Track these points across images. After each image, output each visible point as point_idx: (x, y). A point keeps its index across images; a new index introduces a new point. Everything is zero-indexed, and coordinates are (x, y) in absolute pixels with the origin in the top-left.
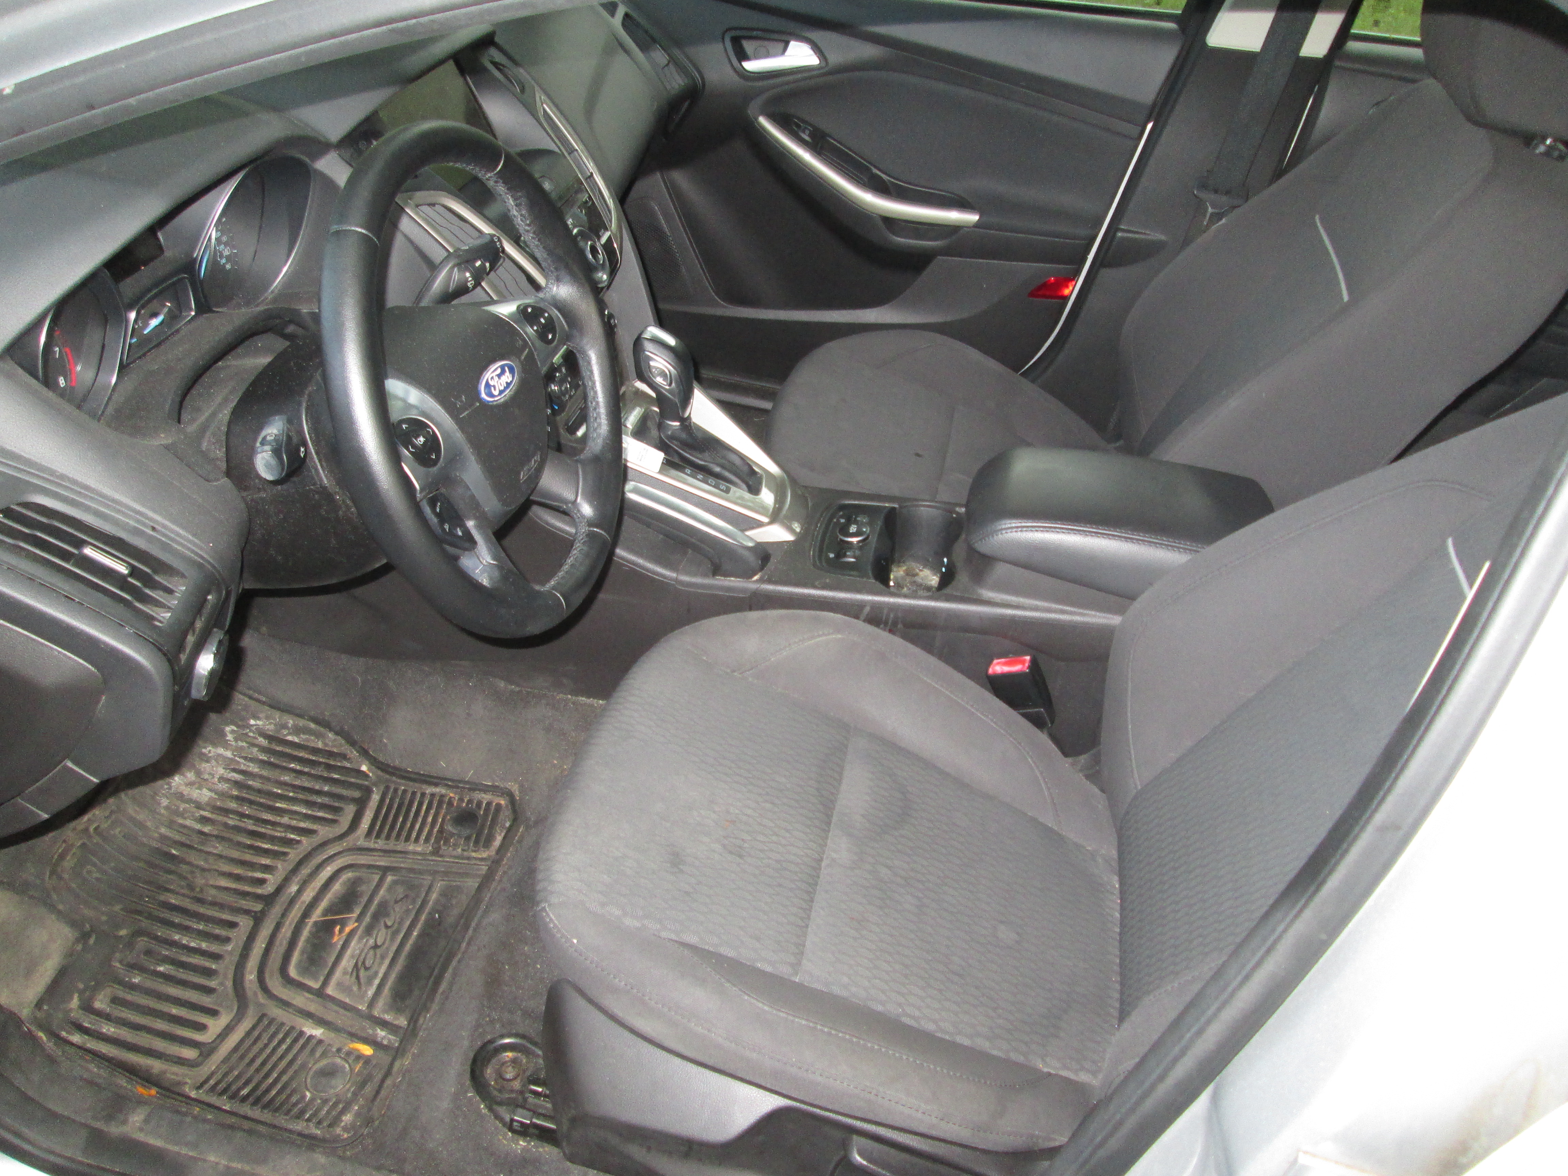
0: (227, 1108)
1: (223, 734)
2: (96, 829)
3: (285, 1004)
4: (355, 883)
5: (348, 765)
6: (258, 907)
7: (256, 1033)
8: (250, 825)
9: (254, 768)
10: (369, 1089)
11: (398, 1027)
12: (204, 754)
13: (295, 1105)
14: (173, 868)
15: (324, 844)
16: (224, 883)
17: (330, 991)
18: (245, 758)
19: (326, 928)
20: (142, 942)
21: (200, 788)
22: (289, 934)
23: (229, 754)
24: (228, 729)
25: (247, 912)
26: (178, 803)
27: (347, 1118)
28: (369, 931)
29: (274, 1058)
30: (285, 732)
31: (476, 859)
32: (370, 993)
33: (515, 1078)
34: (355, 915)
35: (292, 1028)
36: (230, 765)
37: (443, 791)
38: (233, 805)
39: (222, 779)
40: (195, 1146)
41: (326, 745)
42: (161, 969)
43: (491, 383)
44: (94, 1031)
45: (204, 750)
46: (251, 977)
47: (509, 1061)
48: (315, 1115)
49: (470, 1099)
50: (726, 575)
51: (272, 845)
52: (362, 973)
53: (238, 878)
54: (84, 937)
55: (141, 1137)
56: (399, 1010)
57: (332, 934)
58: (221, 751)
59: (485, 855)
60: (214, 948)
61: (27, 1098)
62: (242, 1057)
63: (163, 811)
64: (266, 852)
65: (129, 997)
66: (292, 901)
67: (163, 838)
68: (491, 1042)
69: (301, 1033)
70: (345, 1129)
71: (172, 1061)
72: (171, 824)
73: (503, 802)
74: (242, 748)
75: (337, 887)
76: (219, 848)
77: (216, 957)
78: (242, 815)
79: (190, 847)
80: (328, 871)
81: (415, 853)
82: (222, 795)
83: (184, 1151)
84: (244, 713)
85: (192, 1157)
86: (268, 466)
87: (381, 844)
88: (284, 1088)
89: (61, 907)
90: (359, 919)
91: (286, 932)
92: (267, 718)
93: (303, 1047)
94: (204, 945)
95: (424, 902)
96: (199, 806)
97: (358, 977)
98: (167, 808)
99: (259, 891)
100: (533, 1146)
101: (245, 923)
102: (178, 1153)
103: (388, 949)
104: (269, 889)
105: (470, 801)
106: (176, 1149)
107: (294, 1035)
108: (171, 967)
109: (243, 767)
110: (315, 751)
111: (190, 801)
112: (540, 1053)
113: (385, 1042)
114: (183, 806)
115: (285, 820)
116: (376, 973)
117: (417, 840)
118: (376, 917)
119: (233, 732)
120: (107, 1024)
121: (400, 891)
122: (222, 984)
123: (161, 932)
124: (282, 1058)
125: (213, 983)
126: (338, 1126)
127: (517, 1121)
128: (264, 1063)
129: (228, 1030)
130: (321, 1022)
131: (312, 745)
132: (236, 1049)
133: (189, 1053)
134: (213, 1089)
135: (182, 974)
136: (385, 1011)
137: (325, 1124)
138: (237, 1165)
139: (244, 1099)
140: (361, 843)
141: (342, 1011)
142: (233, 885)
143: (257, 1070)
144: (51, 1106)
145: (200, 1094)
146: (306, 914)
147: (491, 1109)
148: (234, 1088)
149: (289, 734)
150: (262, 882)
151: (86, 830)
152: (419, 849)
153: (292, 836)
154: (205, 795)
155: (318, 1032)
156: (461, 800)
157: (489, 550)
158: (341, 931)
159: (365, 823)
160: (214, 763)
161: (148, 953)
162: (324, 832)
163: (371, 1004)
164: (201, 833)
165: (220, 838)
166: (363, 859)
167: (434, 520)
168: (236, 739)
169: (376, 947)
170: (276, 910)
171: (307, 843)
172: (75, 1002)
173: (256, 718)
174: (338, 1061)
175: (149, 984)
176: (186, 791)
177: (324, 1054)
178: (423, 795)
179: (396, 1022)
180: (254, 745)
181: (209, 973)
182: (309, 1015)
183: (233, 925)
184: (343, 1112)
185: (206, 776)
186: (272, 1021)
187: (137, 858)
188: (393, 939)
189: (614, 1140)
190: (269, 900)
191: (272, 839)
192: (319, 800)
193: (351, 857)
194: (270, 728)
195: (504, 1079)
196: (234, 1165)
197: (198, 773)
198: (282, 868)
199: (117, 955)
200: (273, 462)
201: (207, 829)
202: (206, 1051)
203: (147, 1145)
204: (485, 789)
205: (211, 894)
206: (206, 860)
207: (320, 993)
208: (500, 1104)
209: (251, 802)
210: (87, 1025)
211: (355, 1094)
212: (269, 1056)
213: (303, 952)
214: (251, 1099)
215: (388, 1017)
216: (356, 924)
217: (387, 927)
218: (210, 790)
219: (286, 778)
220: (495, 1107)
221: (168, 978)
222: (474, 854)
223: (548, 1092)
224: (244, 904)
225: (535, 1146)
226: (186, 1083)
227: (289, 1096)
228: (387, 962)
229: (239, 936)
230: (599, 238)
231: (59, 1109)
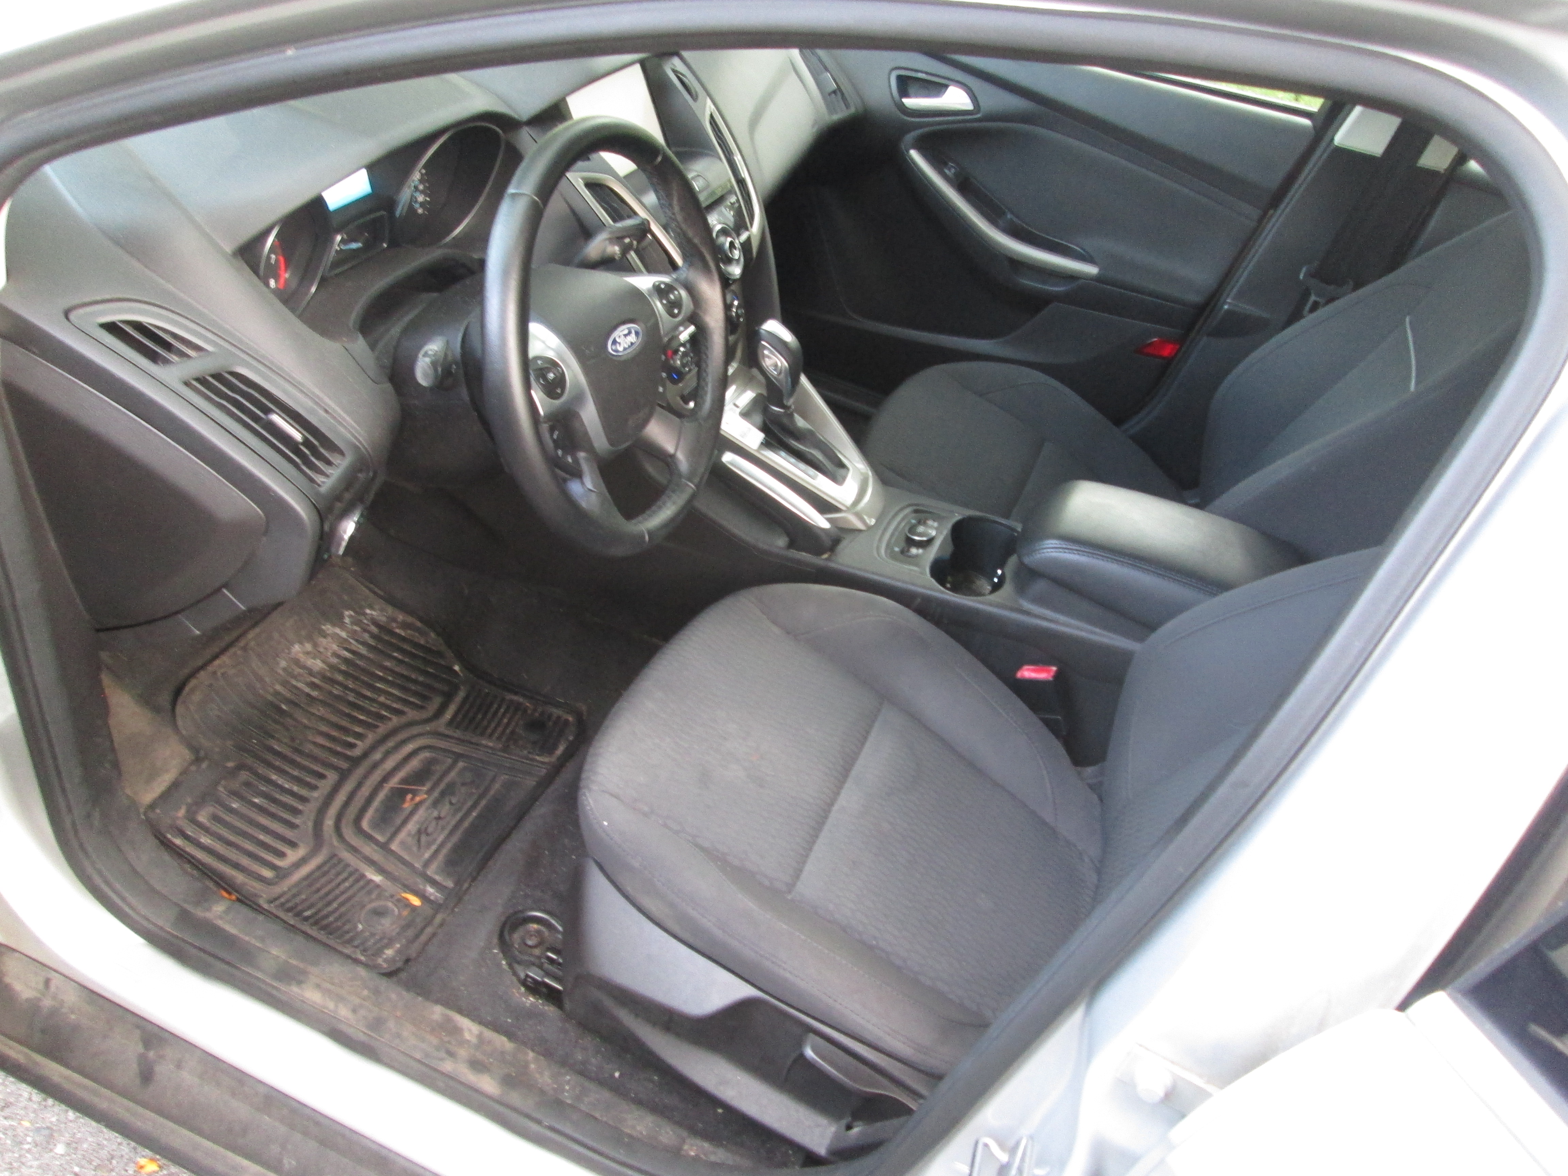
0: (292, 922)
1: (341, 617)
2: (223, 674)
3: (354, 850)
4: (430, 763)
5: (443, 663)
6: (344, 765)
7: (326, 868)
8: (351, 697)
9: (363, 650)
10: (410, 933)
11: (446, 887)
12: (323, 631)
13: (348, 932)
14: (281, 720)
15: (411, 724)
16: (320, 740)
17: (394, 846)
18: (357, 641)
19: (399, 794)
20: (244, 775)
21: (314, 658)
22: (367, 794)
23: (344, 634)
24: (347, 613)
25: (335, 768)
26: (294, 667)
27: (389, 952)
28: (436, 804)
29: (337, 892)
30: (394, 625)
31: (538, 761)
32: (427, 855)
33: (535, 947)
34: (425, 788)
35: (357, 870)
36: (343, 643)
37: (521, 700)
38: (340, 678)
39: (336, 655)
40: (262, 939)
41: (427, 642)
42: (256, 800)
43: (618, 340)
44: (195, 839)
45: (323, 627)
46: (329, 823)
47: (533, 931)
48: (363, 943)
49: (495, 954)
50: (799, 549)
51: (367, 717)
52: (424, 838)
53: (333, 739)
54: (198, 760)
55: (220, 923)
56: (449, 875)
57: (403, 800)
58: (338, 630)
59: (546, 760)
60: (304, 792)
61: (135, 871)
62: (310, 885)
63: (281, 672)
64: (361, 723)
65: (228, 819)
66: (375, 766)
67: (277, 694)
68: (522, 911)
69: (363, 876)
70: (385, 960)
71: (254, 877)
72: (285, 683)
73: (571, 719)
74: (355, 631)
75: (415, 764)
76: (321, 711)
77: (304, 800)
78: (346, 687)
79: (296, 705)
80: (410, 747)
81: (487, 747)
82: (332, 667)
83: (253, 941)
84: (363, 603)
85: (258, 947)
86: (425, 375)
87: (458, 734)
88: (340, 916)
89: (184, 732)
90: (429, 792)
91: (365, 791)
92: (382, 610)
93: (363, 888)
94: (295, 789)
95: (487, 790)
96: (311, 673)
97: (419, 841)
98: (284, 669)
99: (349, 753)
100: (540, 1004)
101: (332, 777)
102: (248, 943)
103: (448, 823)
104: (357, 752)
105: (542, 714)
106: (247, 938)
107: (356, 876)
108: (264, 801)
109: (354, 648)
110: (416, 645)
111: (304, 667)
112: (560, 928)
113: (432, 898)
114: (298, 670)
115: (382, 699)
116: (435, 840)
117: (491, 735)
118: (443, 794)
119: (350, 616)
120: (205, 836)
121: (468, 777)
122: (305, 823)
123: (262, 770)
124: (343, 893)
125: (297, 821)
126: (381, 957)
127: (531, 977)
128: (327, 894)
129: (303, 861)
130: (381, 870)
131: (416, 640)
132: (306, 878)
133: (268, 873)
134: (282, 905)
135: (273, 808)
136: (437, 873)
137: (369, 953)
138: (294, 962)
139: (306, 919)
140: (442, 729)
141: (401, 866)
142: (328, 744)
143: (321, 898)
144: (152, 882)
145: (271, 908)
146: (385, 779)
147: (510, 965)
148: (300, 908)
149: (398, 627)
150: (352, 746)
151: (215, 673)
152: (491, 744)
153: (385, 714)
154: (317, 664)
155: (377, 878)
156: (535, 710)
157: (592, 479)
158: (412, 799)
159: (448, 715)
160: (329, 639)
161: (247, 784)
162: (412, 714)
163: (427, 864)
164: (308, 695)
165: (324, 703)
166: (442, 744)
167: (550, 444)
168: (353, 623)
169: (439, 818)
170: (360, 771)
171: (395, 720)
172: (182, 812)
173: (372, 608)
174: (390, 904)
175: (245, 810)
176: (302, 658)
177: (379, 897)
178: (503, 700)
179: (444, 884)
180: (365, 630)
181: (295, 812)
182: (371, 863)
183: (322, 776)
184: (387, 946)
185: (322, 650)
186: (340, 861)
187: (253, 707)
188: (454, 815)
189: (609, 1003)
190: (356, 762)
191: (368, 713)
192: (413, 688)
193: (431, 740)
194: (383, 619)
195: (526, 945)
196: (291, 961)
197: (315, 645)
198: (371, 737)
199: (223, 782)
200: (431, 372)
201: (315, 693)
202: (282, 874)
203: (224, 930)
204: (558, 705)
205: (308, 748)
206: (309, 720)
207: (384, 847)
208: (519, 963)
209: (356, 679)
210: (190, 833)
211: (398, 934)
212: (333, 890)
213: (377, 810)
214: (312, 921)
215: (437, 878)
216: (426, 796)
217: (451, 803)
218: (324, 662)
219: (388, 664)
220: (516, 966)
221: (261, 809)
222: (538, 758)
223: (561, 961)
224: (334, 760)
225: (543, 1005)
226: (261, 896)
227: (344, 924)
228: (446, 832)
229: (325, 786)
230: (738, 235)
231: (158, 887)
